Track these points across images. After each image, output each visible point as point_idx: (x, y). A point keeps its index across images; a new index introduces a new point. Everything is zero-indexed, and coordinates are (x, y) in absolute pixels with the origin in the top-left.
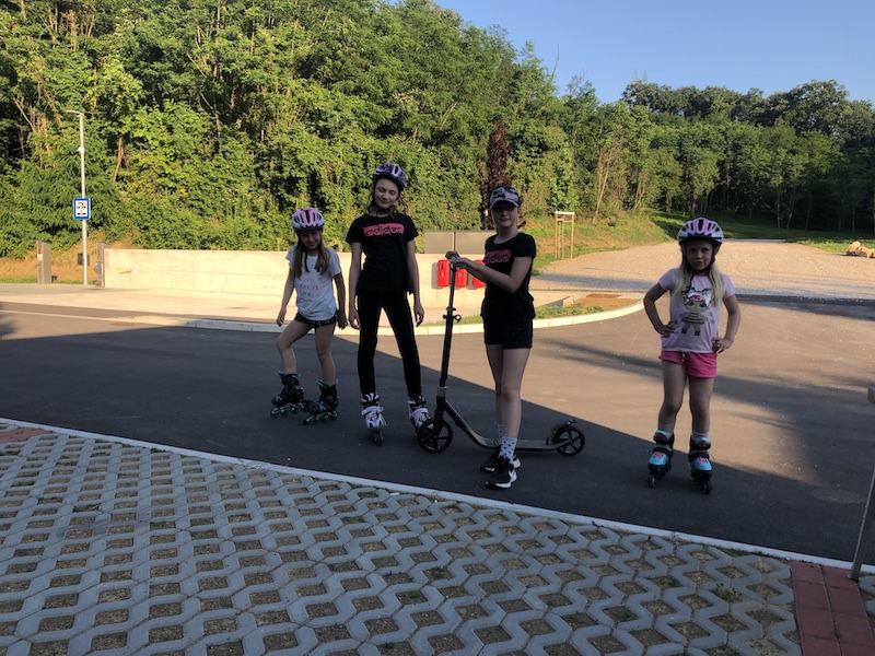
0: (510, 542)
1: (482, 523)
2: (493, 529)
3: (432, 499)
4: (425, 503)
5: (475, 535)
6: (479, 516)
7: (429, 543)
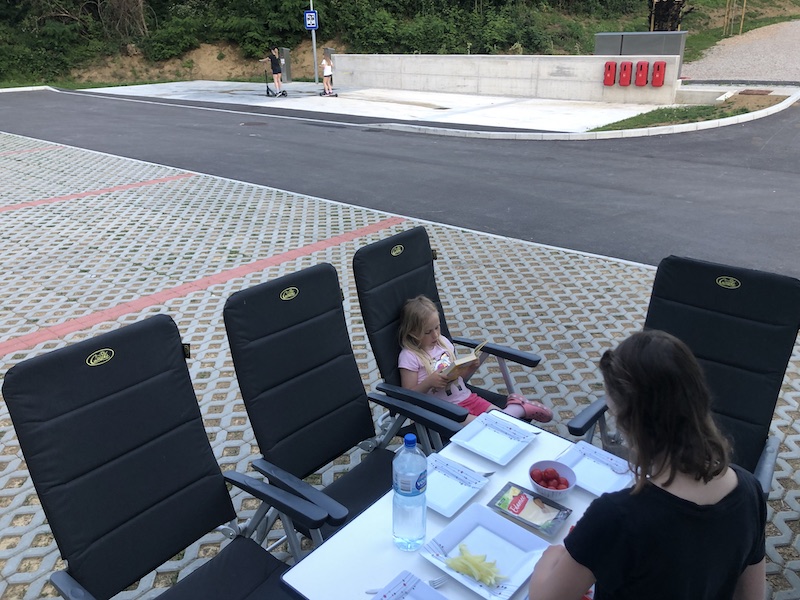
0: (641, 280)
1: (629, 272)
2: (634, 275)
3: (605, 261)
4: (602, 263)
5: (626, 277)
6: (628, 269)
7: (605, 279)
